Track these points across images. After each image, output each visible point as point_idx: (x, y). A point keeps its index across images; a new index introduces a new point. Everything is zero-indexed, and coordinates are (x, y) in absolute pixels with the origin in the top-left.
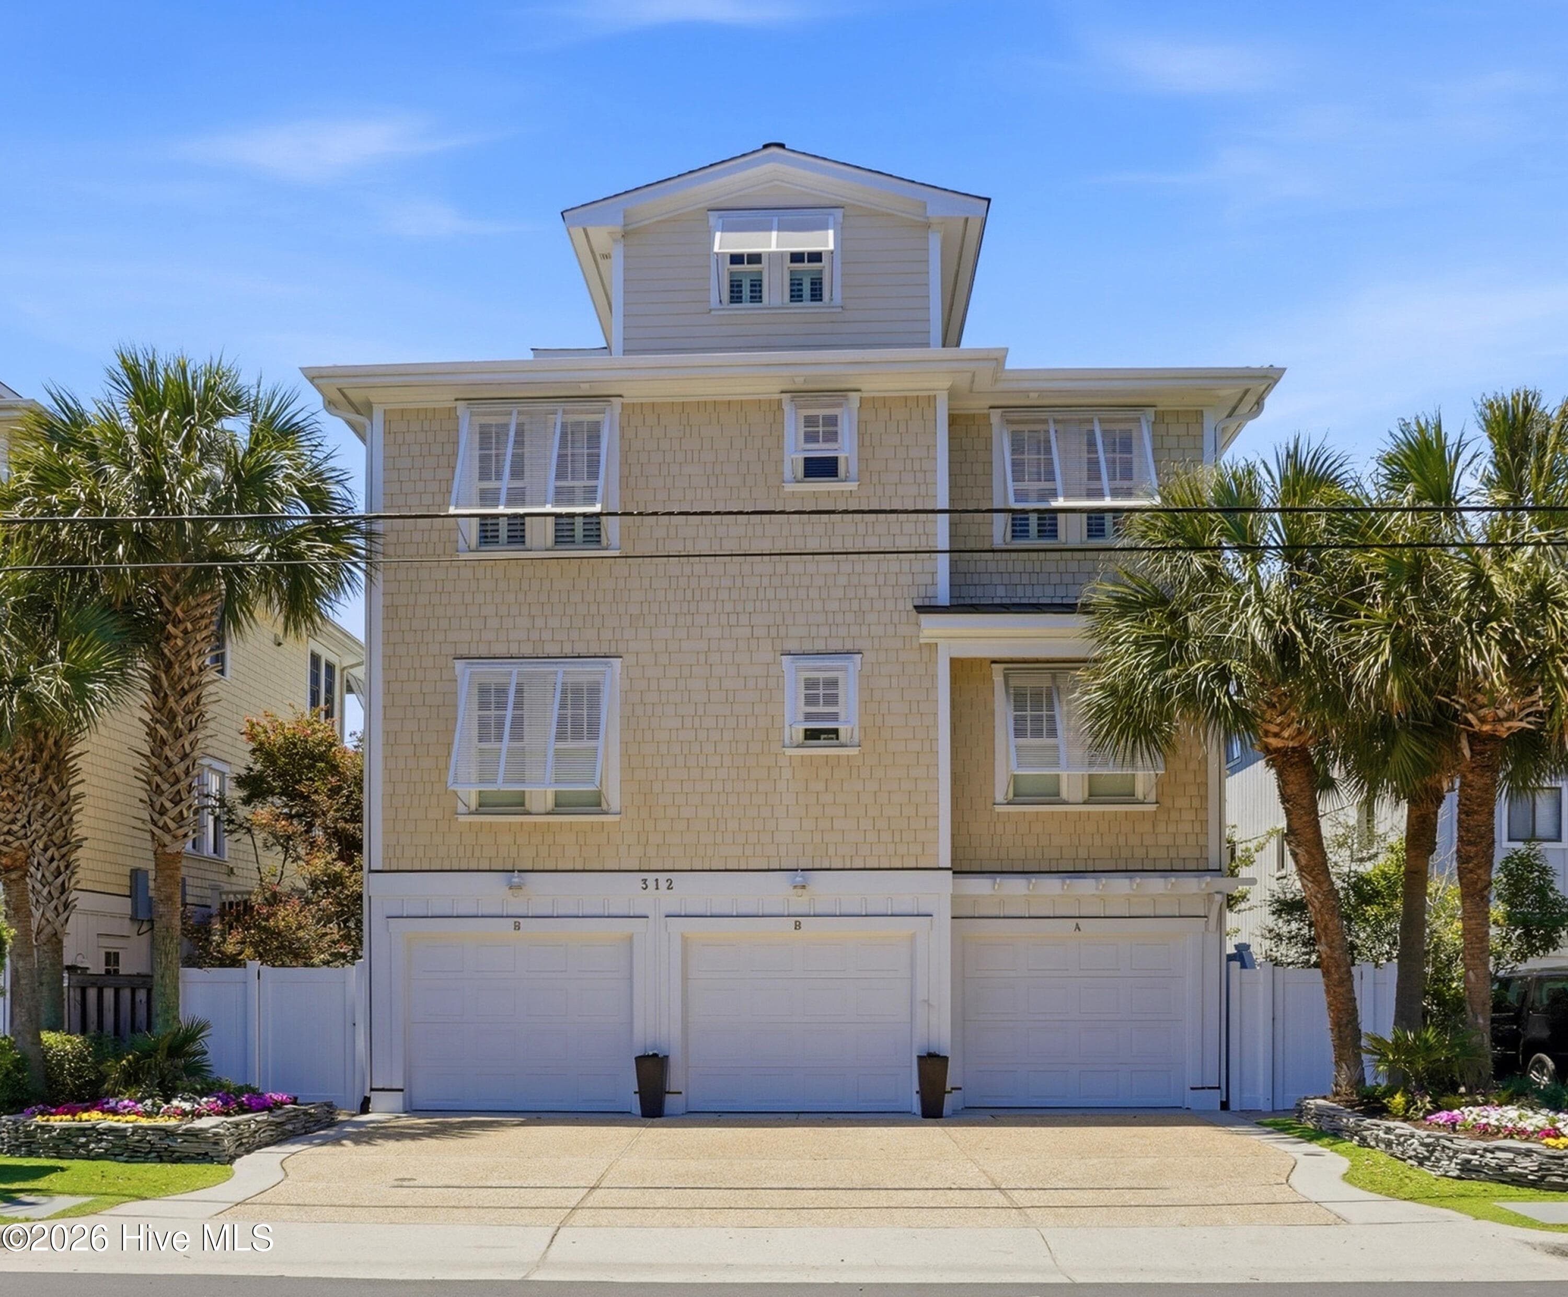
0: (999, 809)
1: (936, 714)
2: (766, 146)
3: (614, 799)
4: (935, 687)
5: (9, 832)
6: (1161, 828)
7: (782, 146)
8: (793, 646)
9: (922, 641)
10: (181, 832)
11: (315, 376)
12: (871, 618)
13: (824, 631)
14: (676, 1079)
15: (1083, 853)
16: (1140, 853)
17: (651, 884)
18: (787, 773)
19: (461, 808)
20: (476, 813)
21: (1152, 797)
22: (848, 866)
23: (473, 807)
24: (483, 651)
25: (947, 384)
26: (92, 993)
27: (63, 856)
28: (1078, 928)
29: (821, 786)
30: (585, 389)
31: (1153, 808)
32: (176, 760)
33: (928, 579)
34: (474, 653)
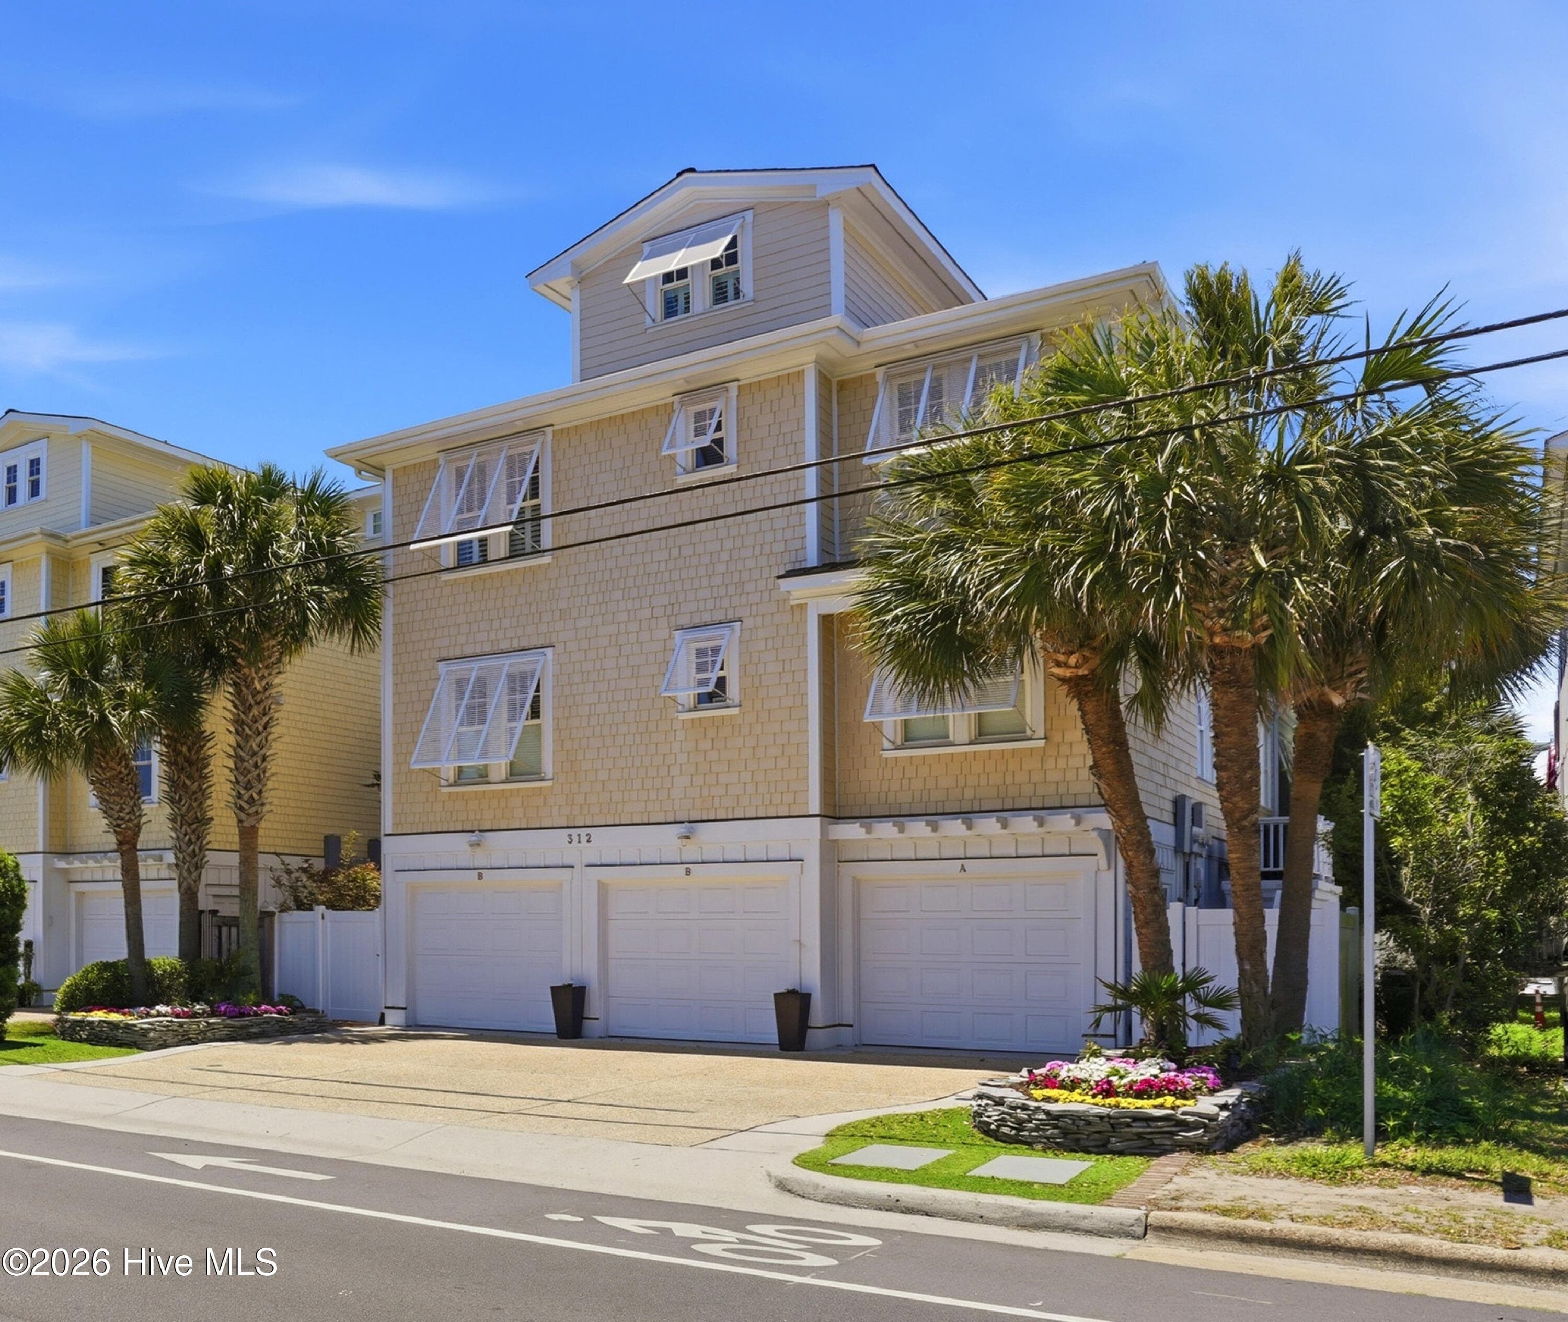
0: (886, 754)
1: (806, 670)
2: (679, 175)
3: (548, 768)
4: (804, 644)
5: (119, 818)
6: (1050, 764)
7: (692, 170)
8: (684, 620)
9: (792, 603)
10: (252, 811)
11: (337, 455)
12: (750, 587)
13: (710, 604)
14: (594, 1006)
15: (969, 794)
16: (1028, 790)
17: (575, 838)
18: (681, 735)
19: (443, 782)
20: (455, 784)
21: (1041, 733)
22: (730, 817)
23: (452, 780)
24: (458, 653)
25: (814, 357)
26: (225, 930)
27: (194, 831)
28: (963, 869)
29: (706, 745)
30: (520, 426)
31: (1041, 743)
32: (247, 758)
33: (797, 544)
34: (451, 655)
